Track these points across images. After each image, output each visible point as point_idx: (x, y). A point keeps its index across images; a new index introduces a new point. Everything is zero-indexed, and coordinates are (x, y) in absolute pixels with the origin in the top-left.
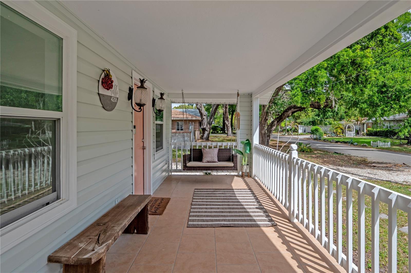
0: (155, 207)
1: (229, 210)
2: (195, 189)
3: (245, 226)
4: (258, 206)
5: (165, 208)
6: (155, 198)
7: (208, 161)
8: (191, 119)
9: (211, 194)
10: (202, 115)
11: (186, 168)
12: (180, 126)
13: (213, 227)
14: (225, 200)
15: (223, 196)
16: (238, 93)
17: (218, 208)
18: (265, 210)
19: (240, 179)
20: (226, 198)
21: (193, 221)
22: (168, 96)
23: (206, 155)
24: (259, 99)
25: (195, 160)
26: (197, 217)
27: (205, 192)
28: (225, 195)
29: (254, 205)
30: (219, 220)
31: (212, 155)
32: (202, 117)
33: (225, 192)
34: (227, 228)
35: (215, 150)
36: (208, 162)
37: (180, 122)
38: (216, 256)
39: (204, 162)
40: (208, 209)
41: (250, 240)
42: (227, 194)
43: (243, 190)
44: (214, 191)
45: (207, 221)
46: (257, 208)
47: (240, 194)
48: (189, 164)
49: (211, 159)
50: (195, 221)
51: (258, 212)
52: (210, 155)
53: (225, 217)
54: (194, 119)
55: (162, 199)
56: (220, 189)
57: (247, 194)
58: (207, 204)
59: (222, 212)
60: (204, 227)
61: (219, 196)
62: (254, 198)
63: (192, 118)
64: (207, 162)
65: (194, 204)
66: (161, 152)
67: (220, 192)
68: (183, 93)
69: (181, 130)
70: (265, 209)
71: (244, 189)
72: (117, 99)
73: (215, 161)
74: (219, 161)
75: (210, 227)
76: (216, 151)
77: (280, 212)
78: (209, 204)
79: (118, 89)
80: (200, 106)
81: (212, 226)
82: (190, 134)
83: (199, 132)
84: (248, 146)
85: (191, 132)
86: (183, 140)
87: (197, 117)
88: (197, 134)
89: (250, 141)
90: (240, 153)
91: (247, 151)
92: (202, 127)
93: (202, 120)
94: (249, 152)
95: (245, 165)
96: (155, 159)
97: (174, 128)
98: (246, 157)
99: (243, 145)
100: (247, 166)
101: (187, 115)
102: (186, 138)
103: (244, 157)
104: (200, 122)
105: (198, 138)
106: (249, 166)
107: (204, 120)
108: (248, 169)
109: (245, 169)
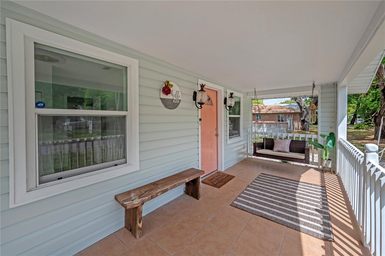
0: (218, 180)
1: (281, 202)
2: (262, 174)
3: (288, 226)
4: (321, 208)
5: (225, 183)
6: (224, 173)
8: (289, 112)
9: (274, 181)
11: (255, 154)
12: (281, 118)
13: (252, 214)
14: (284, 191)
15: (285, 187)
16: (314, 84)
17: (271, 197)
18: (328, 216)
19: (318, 173)
20: (287, 189)
21: (239, 201)
22: (247, 94)
23: (276, 145)
24: (347, 88)
25: (267, 148)
26: (245, 199)
27: (269, 178)
28: (288, 186)
29: (317, 206)
30: (263, 209)
31: (283, 146)
32: (302, 110)
33: (290, 183)
34: (266, 220)
36: (279, 151)
37: (281, 115)
38: (235, 242)
39: (275, 151)
40: (260, 195)
41: (283, 243)
42: (290, 185)
43: (314, 186)
44: (279, 180)
45: (251, 205)
46: (317, 210)
47: (306, 189)
48: (259, 151)
49: (282, 149)
50: (240, 202)
51: (316, 215)
52: (281, 145)
53: (272, 208)
54: (293, 112)
55: (228, 176)
56: (287, 179)
57: (316, 191)
58: (262, 189)
59: (273, 202)
60: (244, 210)
61: (281, 186)
62: (321, 198)
63: (291, 111)
64: (277, 152)
65: (251, 186)
66: (235, 139)
67: (284, 181)
68: (256, 91)
69: (282, 121)
70: (329, 214)
71: (316, 185)
72: (180, 100)
73: (286, 151)
74: (290, 152)
75: (249, 212)
76: (288, 142)
77: (351, 227)
78: (265, 190)
79: (181, 94)
80: (299, 100)
81: (252, 212)
82: (287, 125)
83: (300, 123)
84: (330, 140)
85: (288, 123)
86: (279, 130)
87: (296, 110)
88: (296, 125)
89: (335, 134)
90: (320, 146)
91: (328, 145)
92: (302, 119)
93: (302, 113)
94: (331, 147)
95: (326, 159)
96: (228, 144)
97: (275, 119)
98: (328, 152)
99: (324, 138)
100: (328, 161)
101: (285, 109)
102: (282, 128)
103: (325, 151)
104: (300, 115)
105: (298, 128)
106: (331, 161)
107: (304, 113)
108: (331, 164)
109: (325, 163)
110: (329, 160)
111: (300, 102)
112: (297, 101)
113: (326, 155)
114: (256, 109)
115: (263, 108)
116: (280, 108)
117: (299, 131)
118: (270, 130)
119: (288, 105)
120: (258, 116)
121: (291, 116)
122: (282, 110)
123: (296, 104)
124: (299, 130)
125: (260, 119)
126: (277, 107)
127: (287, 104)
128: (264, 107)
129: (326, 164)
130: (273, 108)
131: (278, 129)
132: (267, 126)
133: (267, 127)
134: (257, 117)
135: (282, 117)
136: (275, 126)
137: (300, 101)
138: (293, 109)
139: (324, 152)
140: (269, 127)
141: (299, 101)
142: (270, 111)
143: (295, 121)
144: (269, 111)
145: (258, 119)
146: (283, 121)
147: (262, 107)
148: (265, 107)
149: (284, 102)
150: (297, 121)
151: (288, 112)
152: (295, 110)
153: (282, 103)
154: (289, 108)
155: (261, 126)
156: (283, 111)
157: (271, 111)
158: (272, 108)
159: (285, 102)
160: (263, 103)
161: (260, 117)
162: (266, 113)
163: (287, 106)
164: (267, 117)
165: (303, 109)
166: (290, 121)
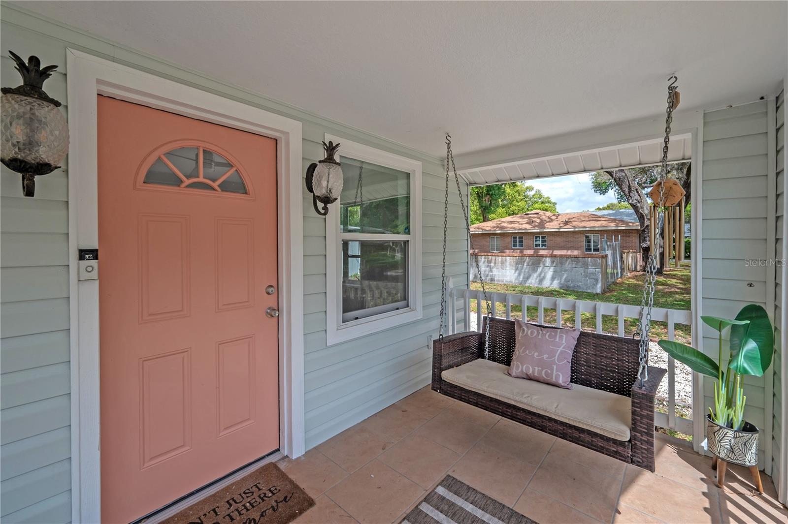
7: (527, 374)
10: (644, 219)
12: (592, 243)
23: (521, 351)
31: (545, 356)
32: (644, 223)
35: (561, 337)
36: (529, 378)
37: (593, 235)
39: (514, 375)
49: (540, 372)
52: (536, 354)
54: (623, 228)
63: (617, 226)
64: (524, 376)
69: (595, 250)
73: (554, 380)
74: (577, 383)
82: (604, 260)
83: (640, 256)
84: (751, 339)
85: (606, 256)
86: (583, 274)
87: (631, 224)
88: (629, 260)
89: (771, 314)
90: (702, 362)
91: (741, 361)
92: (644, 245)
93: (644, 231)
94: (755, 371)
95: (730, 425)
96: (327, 345)
97: (579, 246)
98: (739, 391)
99: (720, 331)
100: (740, 434)
101: (605, 221)
102: (591, 269)
103: (727, 386)
104: (640, 235)
105: (636, 267)
106: (756, 435)
107: (648, 230)
108: (754, 450)
109: (726, 444)
110: (748, 428)
111: (639, 205)
112: (630, 202)
113: (730, 403)
114: (535, 222)
115: (551, 220)
116: (592, 219)
117: (636, 276)
118: (561, 272)
119: (613, 213)
120: (538, 239)
121: (616, 237)
122: (597, 224)
123: (632, 211)
124: (638, 274)
125: (543, 245)
126: (585, 217)
127: (611, 212)
128: (553, 218)
129: (732, 450)
130: (574, 220)
131: (582, 270)
132: (553, 262)
133: (554, 265)
134: (536, 241)
135: (596, 241)
136: (573, 264)
137: (639, 201)
138: (622, 221)
139: (723, 392)
140: (559, 265)
141: (636, 201)
142: (568, 226)
143: (626, 251)
144: (564, 227)
145: (537, 245)
146: (597, 250)
147: (549, 218)
148: (556, 217)
149: (605, 208)
150: (631, 251)
151: (610, 228)
152: (627, 223)
153: (599, 209)
154: (614, 220)
155: (539, 263)
156: (599, 227)
157: (570, 227)
158: (572, 219)
159: (608, 207)
160: (556, 209)
161: (543, 241)
162: (557, 230)
163: (609, 215)
164: (560, 240)
165: (646, 220)
166: (614, 250)
